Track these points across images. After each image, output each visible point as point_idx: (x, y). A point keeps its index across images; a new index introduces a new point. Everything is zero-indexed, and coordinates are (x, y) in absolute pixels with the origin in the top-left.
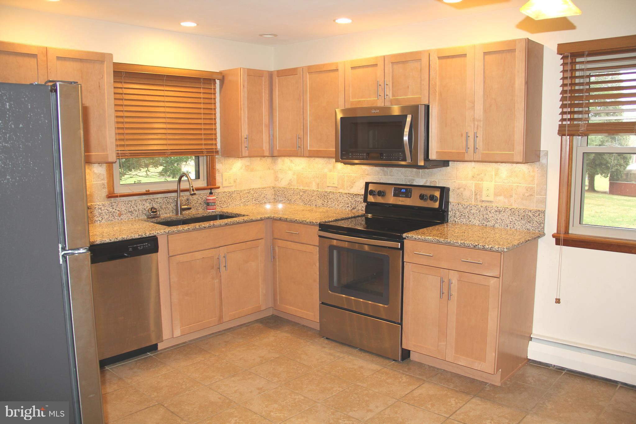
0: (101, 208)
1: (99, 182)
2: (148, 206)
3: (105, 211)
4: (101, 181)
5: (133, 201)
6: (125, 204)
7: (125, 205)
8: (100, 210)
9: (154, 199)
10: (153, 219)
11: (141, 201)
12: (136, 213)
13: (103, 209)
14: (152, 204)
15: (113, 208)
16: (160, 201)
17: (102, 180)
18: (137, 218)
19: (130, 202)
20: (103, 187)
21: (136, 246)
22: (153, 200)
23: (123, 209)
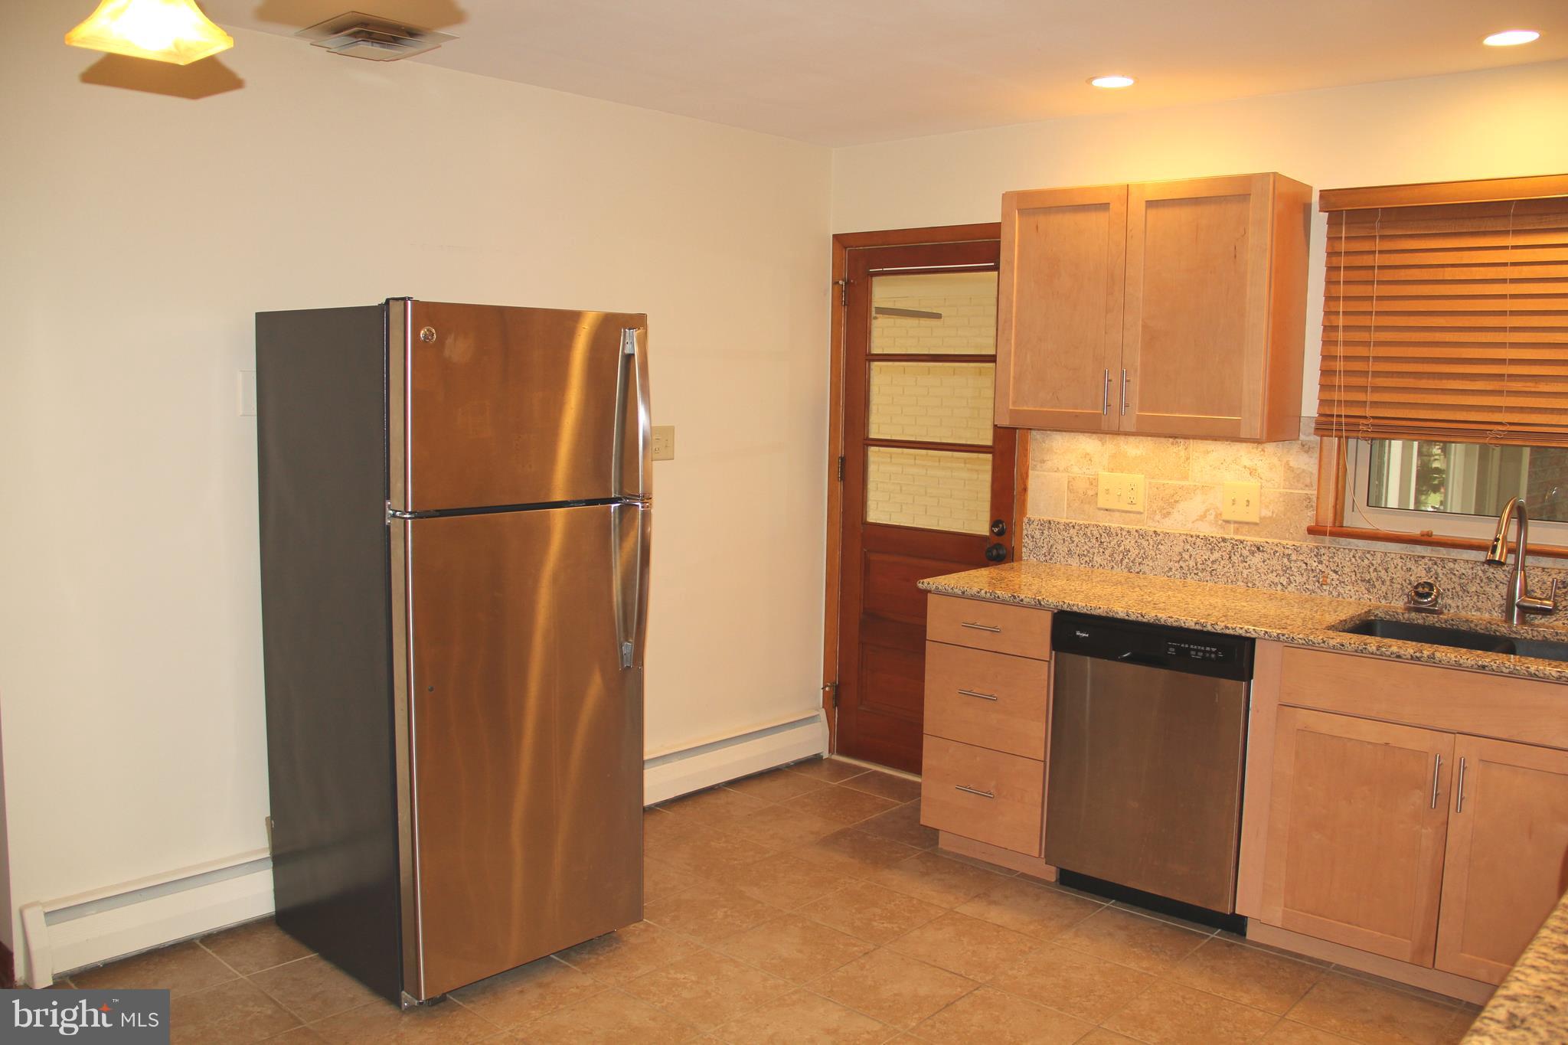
0: (1289, 555)
1: (1297, 491)
2: (1419, 574)
3: (1299, 563)
4: (1302, 489)
5: (1379, 555)
6: (1354, 557)
7: (1353, 560)
8: (1285, 560)
9: (1442, 560)
10: (1413, 614)
11: (1401, 558)
12: (1384, 589)
13: (1294, 557)
14: (1436, 573)
15: (1320, 562)
16: (1464, 571)
17: (1307, 486)
18: (1383, 602)
19: (1368, 556)
20: (1305, 503)
21: (1187, 646)
22: (1439, 562)
23: (1346, 570)
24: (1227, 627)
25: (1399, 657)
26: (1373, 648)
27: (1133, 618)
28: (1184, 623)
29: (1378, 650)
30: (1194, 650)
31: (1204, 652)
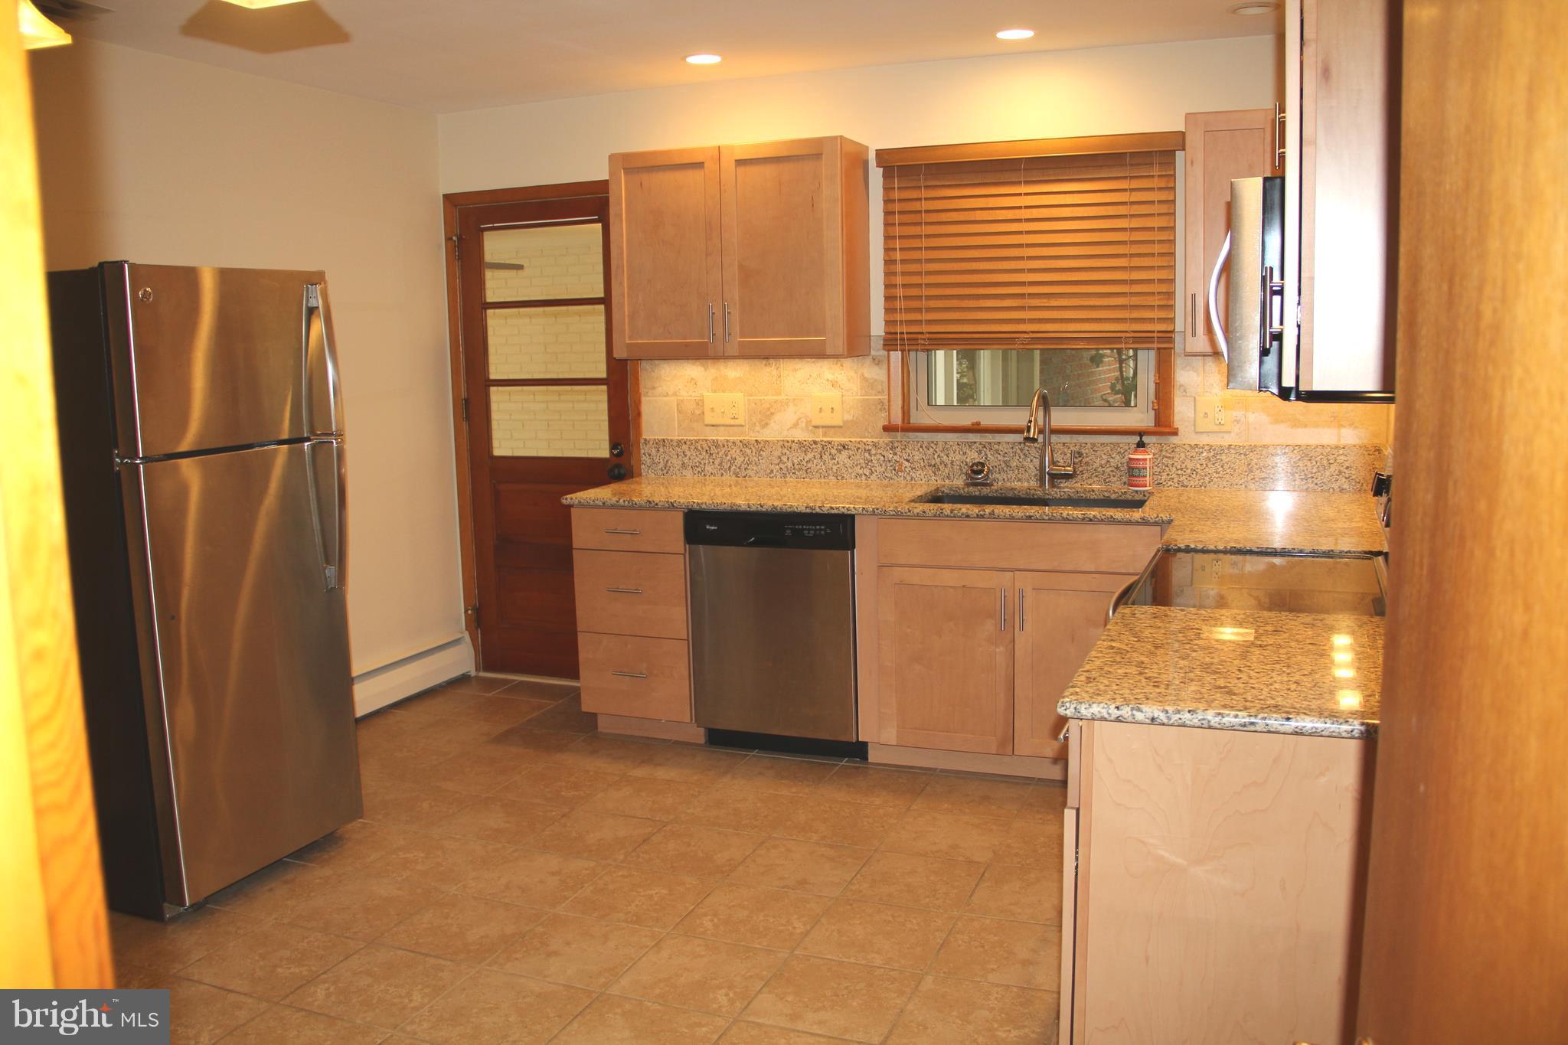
0: (869, 450)
1: (872, 397)
2: (973, 456)
3: (878, 456)
4: (875, 395)
5: (940, 444)
6: (921, 447)
7: (921, 449)
8: (867, 455)
9: (990, 443)
10: (971, 488)
11: (958, 444)
12: (947, 471)
13: (873, 452)
14: (986, 455)
15: (895, 454)
16: (1006, 451)
17: (879, 392)
18: (947, 481)
19: (932, 445)
20: (880, 407)
21: (800, 527)
22: (987, 445)
23: (916, 458)
24: (832, 508)
25: (968, 516)
26: (948, 512)
27: (754, 508)
28: (797, 508)
29: (951, 512)
30: (806, 529)
31: (816, 530)
